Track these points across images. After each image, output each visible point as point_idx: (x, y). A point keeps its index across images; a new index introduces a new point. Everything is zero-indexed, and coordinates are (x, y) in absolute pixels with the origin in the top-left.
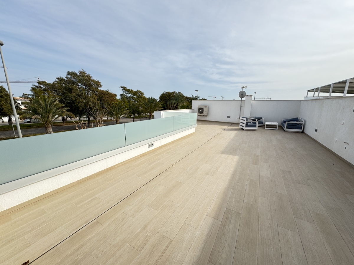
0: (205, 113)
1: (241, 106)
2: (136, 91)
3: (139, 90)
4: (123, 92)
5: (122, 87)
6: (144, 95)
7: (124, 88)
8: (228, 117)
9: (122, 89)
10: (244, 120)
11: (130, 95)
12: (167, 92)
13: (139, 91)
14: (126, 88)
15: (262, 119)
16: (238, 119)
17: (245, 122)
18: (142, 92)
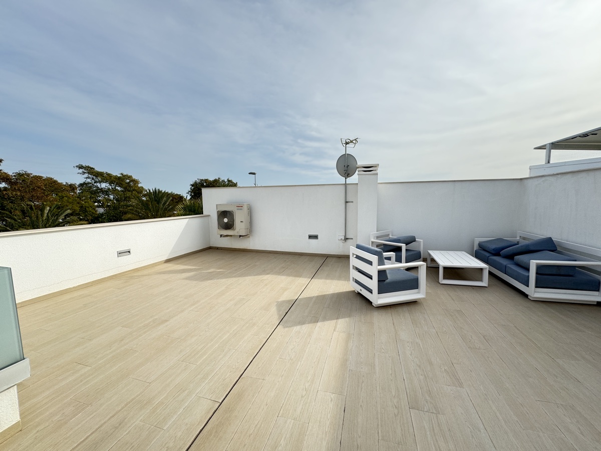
0: (240, 226)
1: (346, 202)
2: (119, 176)
3: (125, 174)
4: (87, 178)
5: (81, 167)
6: (140, 185)
7: (90, 170)
8: (310, 237)
9: (81, 171)
10: (370, 263)
11: (104, 185)
12: (202, 180)
13: (127, 176)
14: (94, 169)
15: (415, 241)
16: (341, 244)
17: (373, 270)
18: (134, 177)
